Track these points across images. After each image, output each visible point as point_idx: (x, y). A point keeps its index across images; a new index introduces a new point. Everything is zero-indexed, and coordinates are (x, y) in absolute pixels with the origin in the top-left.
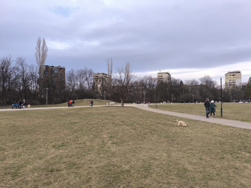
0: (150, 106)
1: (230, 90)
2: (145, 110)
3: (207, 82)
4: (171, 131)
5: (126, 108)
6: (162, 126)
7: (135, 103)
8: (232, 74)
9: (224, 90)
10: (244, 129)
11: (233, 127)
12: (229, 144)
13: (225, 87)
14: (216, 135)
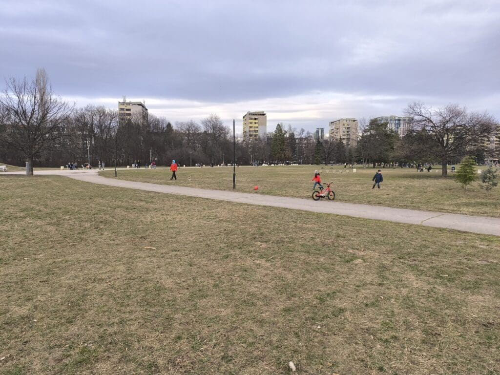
0: (100, 174)
1: (249, 144)
2: (88, 182)
3: (214, 127)
4: (141, 221)
5: (39, 179)
6: (123, 213)
7: (65, 167)
8: (253, 117)
9: (242, 143)
10: (264, 206)
11: (248, 205)
12: (239, 232)
13: (242, 139)
14: (222, 220)
